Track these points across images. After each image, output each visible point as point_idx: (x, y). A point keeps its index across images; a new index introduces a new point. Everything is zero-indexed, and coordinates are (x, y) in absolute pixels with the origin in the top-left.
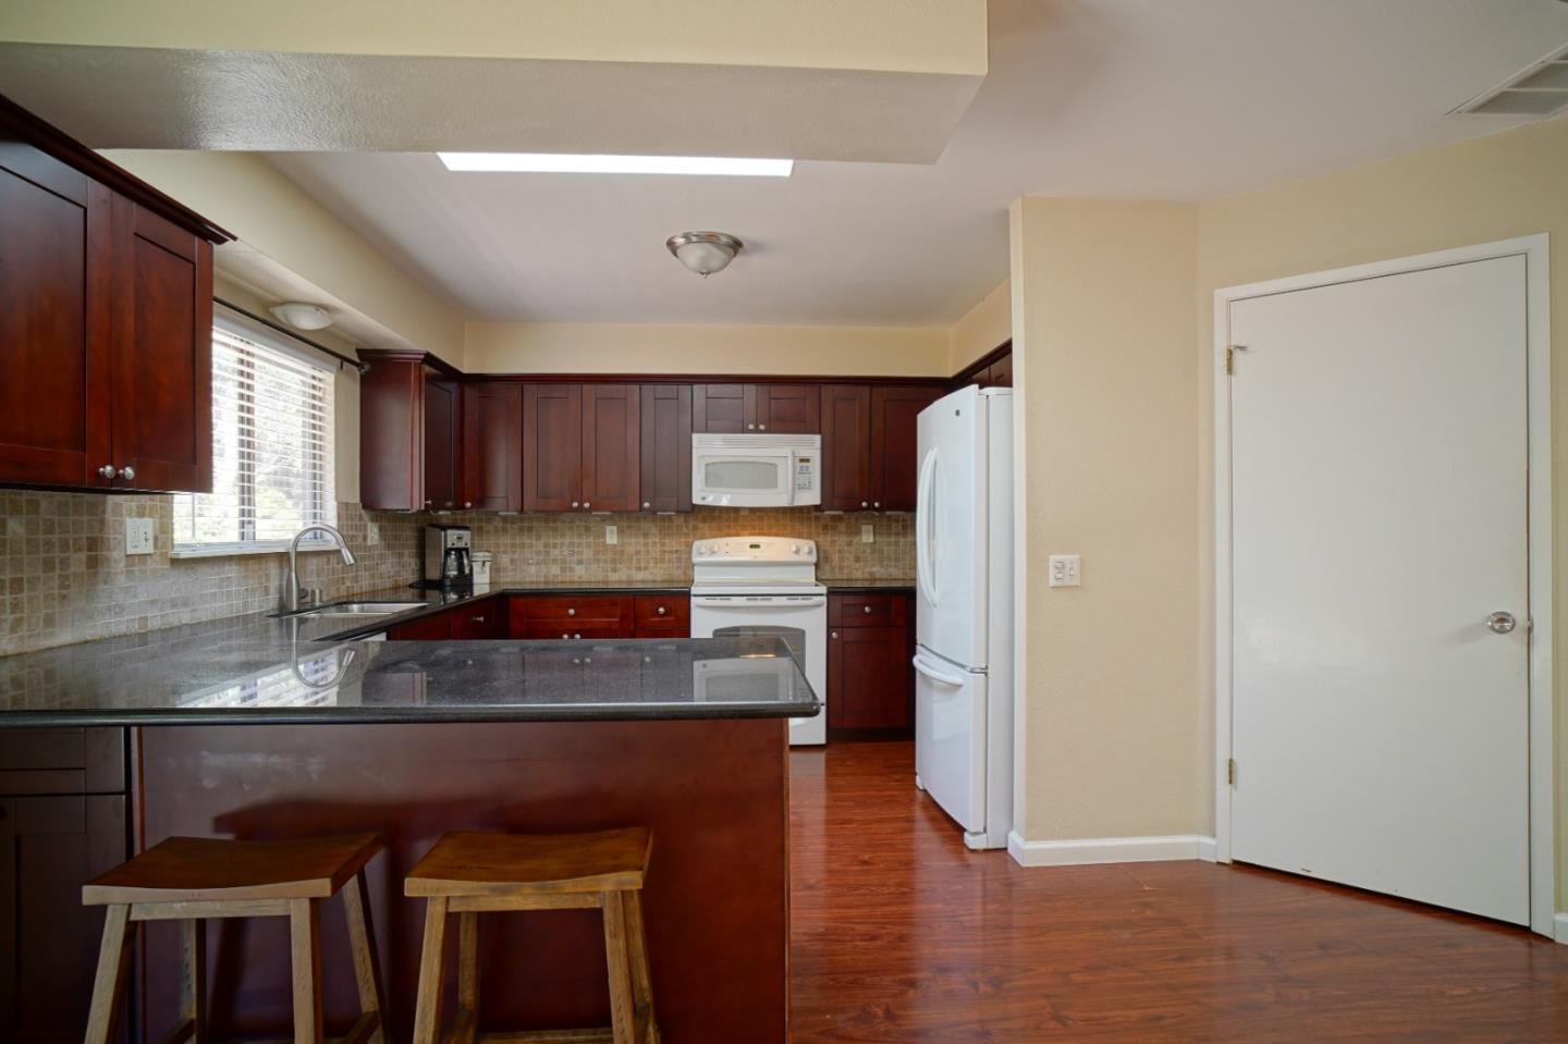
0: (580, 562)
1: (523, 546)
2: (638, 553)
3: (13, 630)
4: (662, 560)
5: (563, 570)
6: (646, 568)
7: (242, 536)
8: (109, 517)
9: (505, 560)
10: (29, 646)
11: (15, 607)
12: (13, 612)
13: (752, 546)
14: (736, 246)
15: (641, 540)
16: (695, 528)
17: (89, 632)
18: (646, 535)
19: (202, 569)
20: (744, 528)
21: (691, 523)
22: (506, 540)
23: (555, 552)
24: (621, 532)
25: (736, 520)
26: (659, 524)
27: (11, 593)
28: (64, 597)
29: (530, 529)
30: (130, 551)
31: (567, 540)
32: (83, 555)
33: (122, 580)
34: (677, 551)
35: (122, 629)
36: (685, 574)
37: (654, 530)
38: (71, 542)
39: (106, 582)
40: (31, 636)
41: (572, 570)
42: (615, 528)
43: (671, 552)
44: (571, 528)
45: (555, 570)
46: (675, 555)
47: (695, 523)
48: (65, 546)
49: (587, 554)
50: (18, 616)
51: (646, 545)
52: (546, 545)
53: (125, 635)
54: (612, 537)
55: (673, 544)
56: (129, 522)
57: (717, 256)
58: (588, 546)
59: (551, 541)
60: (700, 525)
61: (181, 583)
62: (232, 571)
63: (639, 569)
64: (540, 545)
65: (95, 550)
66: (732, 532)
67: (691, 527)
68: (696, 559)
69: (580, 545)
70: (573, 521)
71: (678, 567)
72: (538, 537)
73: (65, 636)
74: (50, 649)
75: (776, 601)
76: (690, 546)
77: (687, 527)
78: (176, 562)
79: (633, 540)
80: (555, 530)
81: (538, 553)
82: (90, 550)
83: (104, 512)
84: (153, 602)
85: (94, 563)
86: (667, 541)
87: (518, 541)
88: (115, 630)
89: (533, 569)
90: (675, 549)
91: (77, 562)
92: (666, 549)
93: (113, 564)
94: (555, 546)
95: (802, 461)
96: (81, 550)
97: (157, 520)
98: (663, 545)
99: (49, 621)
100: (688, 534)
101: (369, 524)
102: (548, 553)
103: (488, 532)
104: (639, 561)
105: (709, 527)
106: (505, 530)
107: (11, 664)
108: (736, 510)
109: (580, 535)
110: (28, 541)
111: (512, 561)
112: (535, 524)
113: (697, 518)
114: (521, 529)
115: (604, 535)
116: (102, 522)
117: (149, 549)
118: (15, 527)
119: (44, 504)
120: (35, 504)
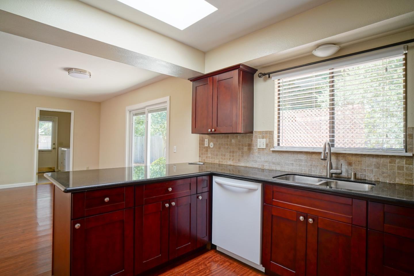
3: (232, 160)
8: (254, 139)
10: (235, 164)
11: (233, 156)
12: (232, 157)
17: (248, 165)
27: (232, 154)
28: (242, 156)
30: (258, 147)
32: (247, 148)
33: (256, 154)
35: (257, 166)
38: (244, 144)
39: (252, 154)
40: (236, 162)
48: (243, 145)
50: (233, 158)
53: (257, 168)
56: (259, 140)
61: (277, 158)
65: (250, 146)
73: (242, 164)
74: (239, 166)
78: (273, 151)
82: (248, 146)
83: (252, 137)
84: (266, 162)
85: (249, 149)
88: (254, 166)
91: (246, 149)
93: (254, 150)
96: (246, 146)
97: (268, 140)
99: (239, 160)
107: (232, 167)
110: (235, 144)
116: (252, 140)
117: (265, 147)
118: (233, 141)
119: (239, 137)
120: (237, 137)
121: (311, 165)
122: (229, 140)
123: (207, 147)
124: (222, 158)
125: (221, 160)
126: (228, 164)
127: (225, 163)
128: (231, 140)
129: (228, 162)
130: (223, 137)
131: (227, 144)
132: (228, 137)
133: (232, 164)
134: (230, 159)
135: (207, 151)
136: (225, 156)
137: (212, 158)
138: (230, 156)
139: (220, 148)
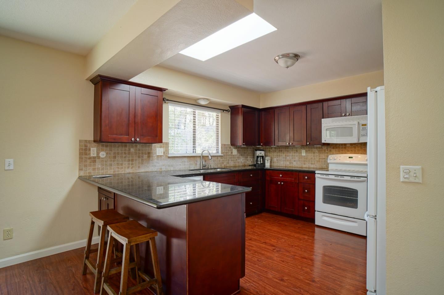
0: (295, 161)
1: (280, 156)
2: (312, 158)
3: (132, 168)
4: (319, 161)
5: (290, 163)
6: (314, 164)
7: (193, 152)
8: (153, 148)
9: (275, 159)
10: (135, 171)
11: (132, 164)
12: (131, 165)
13: (349, 158)
14: (296, 57)
15: (313, 154)
16: (330, 151)
17: (147, 170)
18: (314, 153)
19: (176, 159)
20: (348, 151)
21: (329, 149)
22: (275, 154)
23: (288, 158)
24: (306, 152)
25: (345, 148)
26: (318, 149)
27: (131, 162)
28: (142, 163)
29: (281, 151)
30: (157, 155)
31: (291, 154)
32: (147, 155)
33: (156, 160)
34: (324, 159)
35: (156, 170)
36: (327, 166)
37: (317, 151)
38: (144, 153)
39: (152, 161)
41: (292, 163)
42: (304, 151)
43: (322, 159)
44: (292, 151)
45: (288, 163)
46: (324, 160)
47: (330, 149)
48: (142, 153)
49: (297, 158)
50: (133, 166)
51: (314, 156)
52: (286, 156)
53: (156, 171)
54: (304, 153)
55: (323, 156)
56: (157, 149)
57: (290, 61)
58: (297, 156)
59: (287, 154)
60: (332, 150)
61: (171, 162)
62: (186, 159)
63: (312, 164)
64: (284, 155)
65: (149, 154)
66: (344, 152)
67: (329, 151)
68: (329, 161)
69: (294, 156)
70: (293, 149)
71: (325, 164)
72: (284, 153)
73: (142, 170)
74: (139, 172)
75: (346, 178)
76: (328, 157)
77: (327, 150)
78: (169, 157)
79: (310, 155)
80: (288, 151)
81: (284, 158)
82: (148, 154)
83: (152, 147)
84: (163, 165)
85: (149, 157)
86: (321, 155)
87: (278, 154)
88: (154, 170)
89: (282, 162)
90: (323, 158)
91: (145, 157)
92: (321, 158)
93: (154, 157)
94: (288, 156)
95: (363, 125)
96: (146, 154)
97: (165, 149)
98: (320, 156)
99: (139, 167)
100: (328, 153)
101: (233, 150)
102: (286, 158)
103: (271, 152)
104: (312, 161)
105: (335, 150)
106: (275, 151)
107: (131, 174)
108: (345, 144)
109: (295, 153)
110: (135, 153)
111: (277, 160)
112: (283, 149)
113: (331, 147)
114: (279, 151)
115: (301, 153)
116: (151, 149)
117: (162, 154)
118: (132, 150)
119: (138, 146)
120: (136, 146)
121: (190, 164)
122: (127, 148)
123: (94, 158)
124: (118, 168)
125: (116, 170)
126: (126, 172)
127: (123, 172)
128: (130, 149)
129: (126, 170)
130: (119, 145)
131: (125, 153)
132: (126, 146)
133: (131, 171)
134: (128, 168)
135: (94, 161)
136: (122, 164)
137: (103, 169)
138: (129, 164)
139: (115, 157)
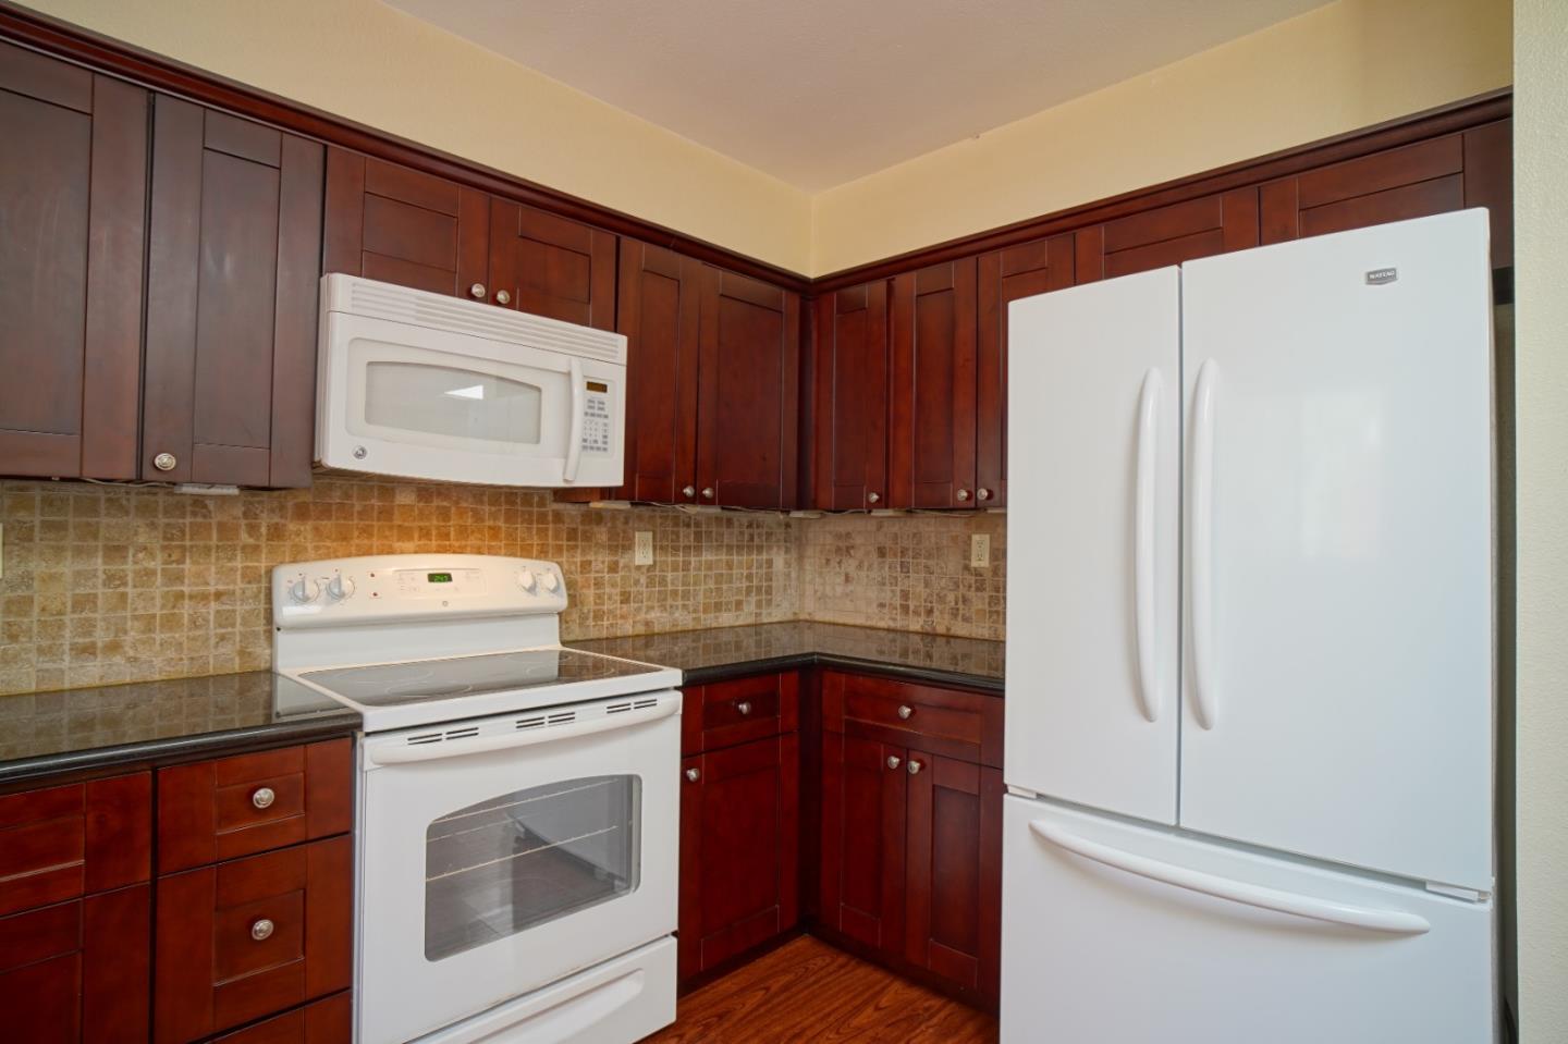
2: (80, 604)
4: (171, 622)
6: (114, 647)
13: (432, 578)
15: (99, 565)
16: (276, 533)
18: (116, 552)
20: (405, 534)
24: (18, 543)
25: (385, 513)
26: (162, 520)
34: (218, 595)
36: (242, 653)
37: (144, 537)
43: (204, 597)
46: (213, 606)
47: (276, 520)
51: (115, 578)
55: (206, 573)
60: (292, 526)
63: (88, 651)
66: (376, 542)
67: (264, 530)
68: (281, 614)
71: (223, 638)
76: (262, 578)
77: (253, 529)
79: (67, 567)
86: (188, 566)
90: (212, 589)
92: (186, 589)
98: (179, 578)
100: (256, 548)
104: (87, 627)
105: (316, 529)
113: (282, 508)
